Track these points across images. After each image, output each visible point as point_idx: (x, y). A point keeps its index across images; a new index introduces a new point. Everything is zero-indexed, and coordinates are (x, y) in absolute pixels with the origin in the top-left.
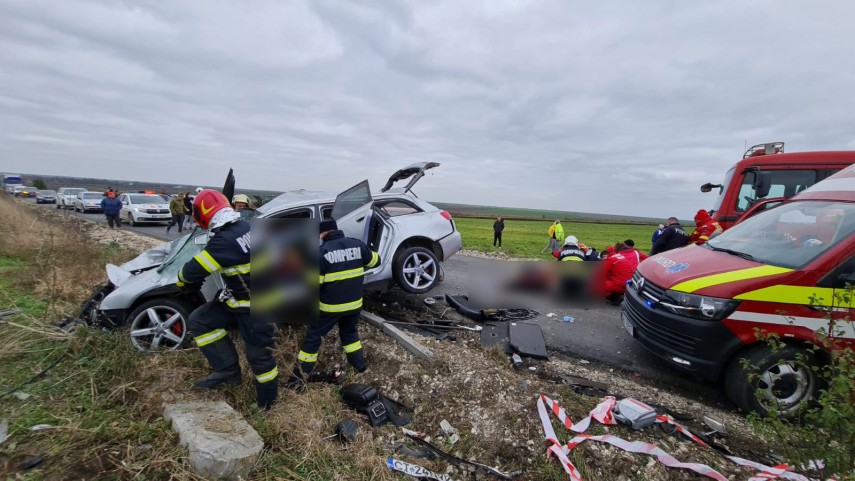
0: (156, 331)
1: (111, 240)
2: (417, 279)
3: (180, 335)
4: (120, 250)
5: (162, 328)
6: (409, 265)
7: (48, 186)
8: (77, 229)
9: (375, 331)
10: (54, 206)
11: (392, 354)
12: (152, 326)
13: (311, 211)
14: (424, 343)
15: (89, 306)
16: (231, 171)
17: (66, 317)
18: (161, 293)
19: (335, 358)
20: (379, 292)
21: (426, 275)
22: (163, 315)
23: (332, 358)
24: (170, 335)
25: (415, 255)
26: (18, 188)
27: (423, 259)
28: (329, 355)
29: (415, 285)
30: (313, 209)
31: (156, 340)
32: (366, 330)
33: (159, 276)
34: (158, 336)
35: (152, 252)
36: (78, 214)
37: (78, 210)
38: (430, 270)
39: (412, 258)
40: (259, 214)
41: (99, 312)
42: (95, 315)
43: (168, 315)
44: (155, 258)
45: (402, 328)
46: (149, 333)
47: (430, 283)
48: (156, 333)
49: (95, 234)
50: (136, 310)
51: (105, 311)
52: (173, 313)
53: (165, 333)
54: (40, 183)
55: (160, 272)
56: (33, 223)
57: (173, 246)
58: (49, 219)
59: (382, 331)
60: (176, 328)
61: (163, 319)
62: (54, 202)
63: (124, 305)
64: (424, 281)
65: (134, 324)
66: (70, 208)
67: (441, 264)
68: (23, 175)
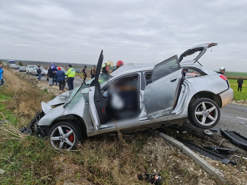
0: (62, 138)
1: (45, 88)
2: (204, 119)
3: (72, 142)
4: (48, 93)
5: (64, 137)
6: (199, 110)
7: (23, 64)
8: (33, 83)
9: (177, 151)
10: (25, 73)
11: (192, 169)
12: (60, 136)
13: (139, 75)
14: (214, 165)
15: (34, 122)
16: (102, 51)
17: (24, 127)
18: (64, 118)
19: (153, 165)
20: (178, 125)
21: (210, 117)
22: (65, 130)
23: (151, 165)
24: (68, 141)
25: (203, 103)
26: (13, 65)
27: (208, 106)
28: (149, 163)
29: (203, 123)
30: (140, 74)
31: (62, 144)
32: (171, 149)
33: (64, 109)
34: (62, 141)
35: (61, 96)
36: (33, 76)
37: (33, 75)
38: (213, 113)
39: (201, 105)
40: (111, 77)
41: (38, 126)
42: (36, 127)
43: (67, 130)
44: (62, 99)
45: (196, 151)
46: (59, 139)
47: (213, 122)
48: (62, 140)
49: (39, 85)
50: (53, 127)
51: (40, 126)
52: (69, 130)
53: (66, 140)
54: (21, 63)
55: (64, 107)
56: (17, 80)
57: (70, 94)
58: (23, 78)
59: (181, 151)
60: (71, 138)
61: (65, 132)
62: (25, 71)
63: (48, 124)
64: (208, 120)
65: (52, 134)
66: (30, 74)
67: (220, 109)
68: (15, 60)
